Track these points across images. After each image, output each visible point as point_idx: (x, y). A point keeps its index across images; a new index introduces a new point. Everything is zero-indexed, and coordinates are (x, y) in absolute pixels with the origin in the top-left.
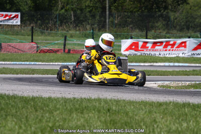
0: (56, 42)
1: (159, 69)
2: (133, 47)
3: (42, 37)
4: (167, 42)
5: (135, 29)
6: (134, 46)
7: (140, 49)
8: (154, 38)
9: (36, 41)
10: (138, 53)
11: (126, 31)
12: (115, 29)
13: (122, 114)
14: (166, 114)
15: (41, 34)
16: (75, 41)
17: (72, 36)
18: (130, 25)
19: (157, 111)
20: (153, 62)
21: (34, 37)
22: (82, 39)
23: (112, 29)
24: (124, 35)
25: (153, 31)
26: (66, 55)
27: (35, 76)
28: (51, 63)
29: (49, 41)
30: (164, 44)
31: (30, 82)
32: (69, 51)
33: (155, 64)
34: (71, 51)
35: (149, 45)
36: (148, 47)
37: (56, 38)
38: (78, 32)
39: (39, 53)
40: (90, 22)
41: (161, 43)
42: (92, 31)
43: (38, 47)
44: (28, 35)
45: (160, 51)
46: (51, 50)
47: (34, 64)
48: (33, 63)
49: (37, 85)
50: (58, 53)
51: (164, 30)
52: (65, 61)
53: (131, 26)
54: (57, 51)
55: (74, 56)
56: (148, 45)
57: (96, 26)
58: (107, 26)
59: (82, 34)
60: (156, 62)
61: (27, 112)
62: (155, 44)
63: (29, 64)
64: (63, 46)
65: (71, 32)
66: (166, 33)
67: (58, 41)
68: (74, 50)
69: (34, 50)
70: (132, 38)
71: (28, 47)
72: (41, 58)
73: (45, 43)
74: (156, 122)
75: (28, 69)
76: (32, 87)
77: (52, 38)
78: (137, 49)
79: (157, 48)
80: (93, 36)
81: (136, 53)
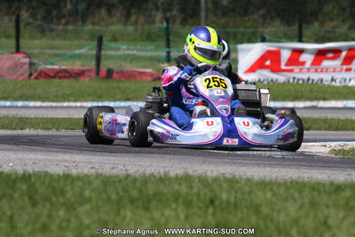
0: (77, 52)
1: (330, 115)
2: (268, 63)
3: (44, 42)
4: (350, 49)
5: (272, 18)
6: (270, 61)
7: (283, 67)
8: (317, 41)
9: (27, 51)
10: (281, 78)
11: (249, 24)
12: (223, 21)
13: (245, 210)
14: (351, 209)
15: (38, 35)
16: (124, 49)
17: (115, 39)
18: (259, 9)
19: (330, 203)
20: (318, 99)
21: (22, 41)
22: (142, 43)
23: (214, 19)
24: (243, 34)
25: (317, 24)
26: (104, 85)
27: (27, 132)
28: (66, 104)
29: (59, 52)
30: (344, 54)
31: (15, 144)
32: (110, 74)
33: (322, 104)
34: (115, 75)
35: (307, 58)
36: (303, 63)
37: (76, 42)
38: (130, 28)
39: (36, 78)
40: (159, 4)
41: (337, 52)
42: (165, 24)
43: (31, 64)
44: (8, 37)
45: (333, 73)
46: (65, 71)
47: (22, 107)
48: (20, 104)
49: (34, 150)
50: (81, 79)
51: (344, 21)
52: (100, 98)
53: (261, 12)
54: (79, 74)
55: (122, 85)
56: (303, 57)
57: (174, 13)
58: (203, 14)
59: (142, 34)
60: (325, 99)
61: (12, 208)
62: (321, 55)
63: (10, 107)
64: (94, 63)
65: (113, 28)
66: (350, 28)
67: (81, 48)
68: (122, 72)
69: (22, 71)
70: (263, 40)
71: (8, 63)
72: (39, 91)
73: (50, 55)
74: (329, 228)
75: (7, 117)
76: (20, 155)
77: (67, 43)
78: (275, 68)
79: (326, 63)
80: (168, 35)
81: (274, 76)
